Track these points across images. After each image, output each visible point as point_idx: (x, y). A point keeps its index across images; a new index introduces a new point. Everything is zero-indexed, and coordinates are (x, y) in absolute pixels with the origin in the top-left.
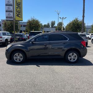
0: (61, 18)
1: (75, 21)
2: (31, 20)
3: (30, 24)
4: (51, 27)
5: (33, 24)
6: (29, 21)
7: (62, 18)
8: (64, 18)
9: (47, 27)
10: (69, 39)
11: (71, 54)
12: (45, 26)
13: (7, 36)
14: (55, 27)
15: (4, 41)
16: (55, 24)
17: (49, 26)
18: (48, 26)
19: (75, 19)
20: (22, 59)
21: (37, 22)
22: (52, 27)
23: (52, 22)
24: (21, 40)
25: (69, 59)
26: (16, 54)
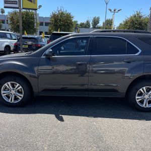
0: (111, 10)
1: (135, 16)
2: (58, 12)
3: (56, 21)
4: (91, 27)
5: (60, 20)
6: (55, 15)
7: (113, 11)
8: (117, 11)
9: (85, 27)
10: (140, 51)
11: (144, 88)
12: (82, 25)
13: (9, 40)
14: (99, 28)
15: (3, 50)
16: (98, 23)
17: (89, 26)
18: (87, 26)
19: (136, 13)
20: (20, 97)
21: (69, 17)
22: (94, 27)
23: (94, 18)
24: (35, 48)
25: (137, 101)
26: (6, 84)
